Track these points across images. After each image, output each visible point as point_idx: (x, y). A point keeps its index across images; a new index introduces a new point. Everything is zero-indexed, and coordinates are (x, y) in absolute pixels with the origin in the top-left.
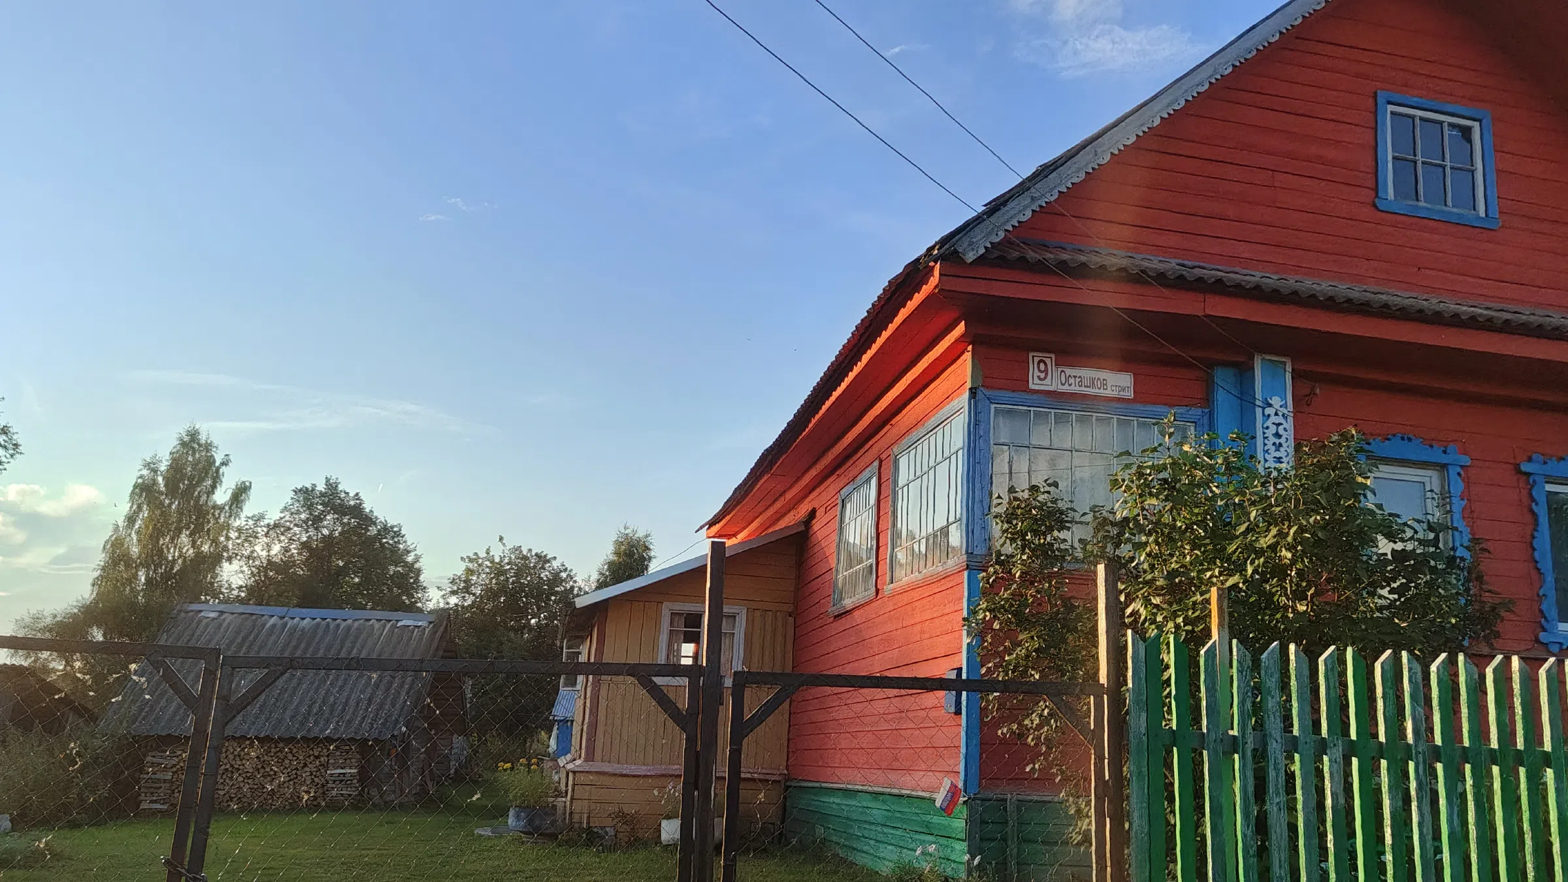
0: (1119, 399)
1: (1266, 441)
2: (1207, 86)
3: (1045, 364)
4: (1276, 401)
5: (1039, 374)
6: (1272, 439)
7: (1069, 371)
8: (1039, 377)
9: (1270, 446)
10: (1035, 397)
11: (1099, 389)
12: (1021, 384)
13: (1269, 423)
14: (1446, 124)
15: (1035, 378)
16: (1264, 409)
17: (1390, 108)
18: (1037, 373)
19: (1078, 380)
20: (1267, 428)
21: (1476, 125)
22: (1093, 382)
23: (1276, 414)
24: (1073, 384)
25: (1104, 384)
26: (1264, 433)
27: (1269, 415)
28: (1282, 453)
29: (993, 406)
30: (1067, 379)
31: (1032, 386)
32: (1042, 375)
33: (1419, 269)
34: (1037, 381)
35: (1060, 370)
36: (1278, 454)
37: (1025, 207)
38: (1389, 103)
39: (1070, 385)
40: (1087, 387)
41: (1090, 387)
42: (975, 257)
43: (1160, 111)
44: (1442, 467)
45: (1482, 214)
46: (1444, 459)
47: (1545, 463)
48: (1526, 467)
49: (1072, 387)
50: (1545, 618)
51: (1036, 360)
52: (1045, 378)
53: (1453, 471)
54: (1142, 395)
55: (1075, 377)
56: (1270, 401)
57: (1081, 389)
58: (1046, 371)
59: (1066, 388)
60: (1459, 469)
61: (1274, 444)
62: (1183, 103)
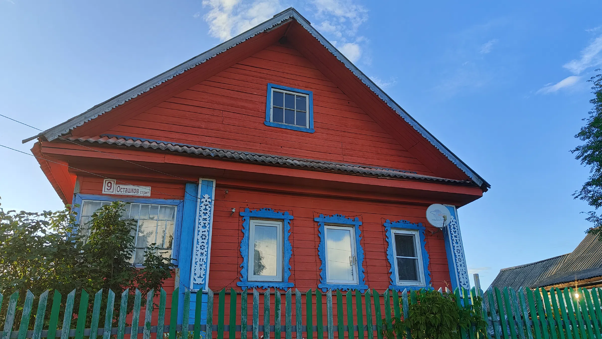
0: (143, 197)
1: (200, 212)
2: (172, 77)
3: (111, 183)
4: (206, 196)
5: (108, 188)
6: (203, 211)
7: (122, 186)
8: (107, 189)
9: (201, 213)
10: (104, 197)
11: (135, 193)
12: (99, 192)
13: (202, 205)
14: (295, 96)
15: (106, 189)
16: (201, 199)
17: (272, 90)
18: (107, 187)
19: (125, 190)
20: (202, 206)
21: (307, 96)
22: (132, 191)
23: (206, 201)
24: (123, 192)
25: (138, 191)
26: (200, 209)
27: (203, 202)
28: (207, 217)
29: (83, 201)
30: (120, 189)
31: (103, 192)
32: (109, 188)
33: (281, 147)
34: (106, 190)
35: (117, 186)
36: (205, 217)
37: (81, 121)
38: (272, 88)
39: (121, 192)
40: (129, 192)
41: (130, 192)
42: (53, 139)
43: (151, 86)
44: (283, 220)
45: (308, 127)
46: (283, 217)
47: (325, 218)
48: (316, 220)
49: (122, 193)
50: (322, 278)
51: (107, 182)
52: (110, 189)
53: (286, 222)
54: (154, 195)
55: (124, 189)
56: (204, 196)
57: (126, 193)
58: (111, 186)
59: (120, 193)
60: (289, 221)
61: (204, 213)
62: (161, 83)
